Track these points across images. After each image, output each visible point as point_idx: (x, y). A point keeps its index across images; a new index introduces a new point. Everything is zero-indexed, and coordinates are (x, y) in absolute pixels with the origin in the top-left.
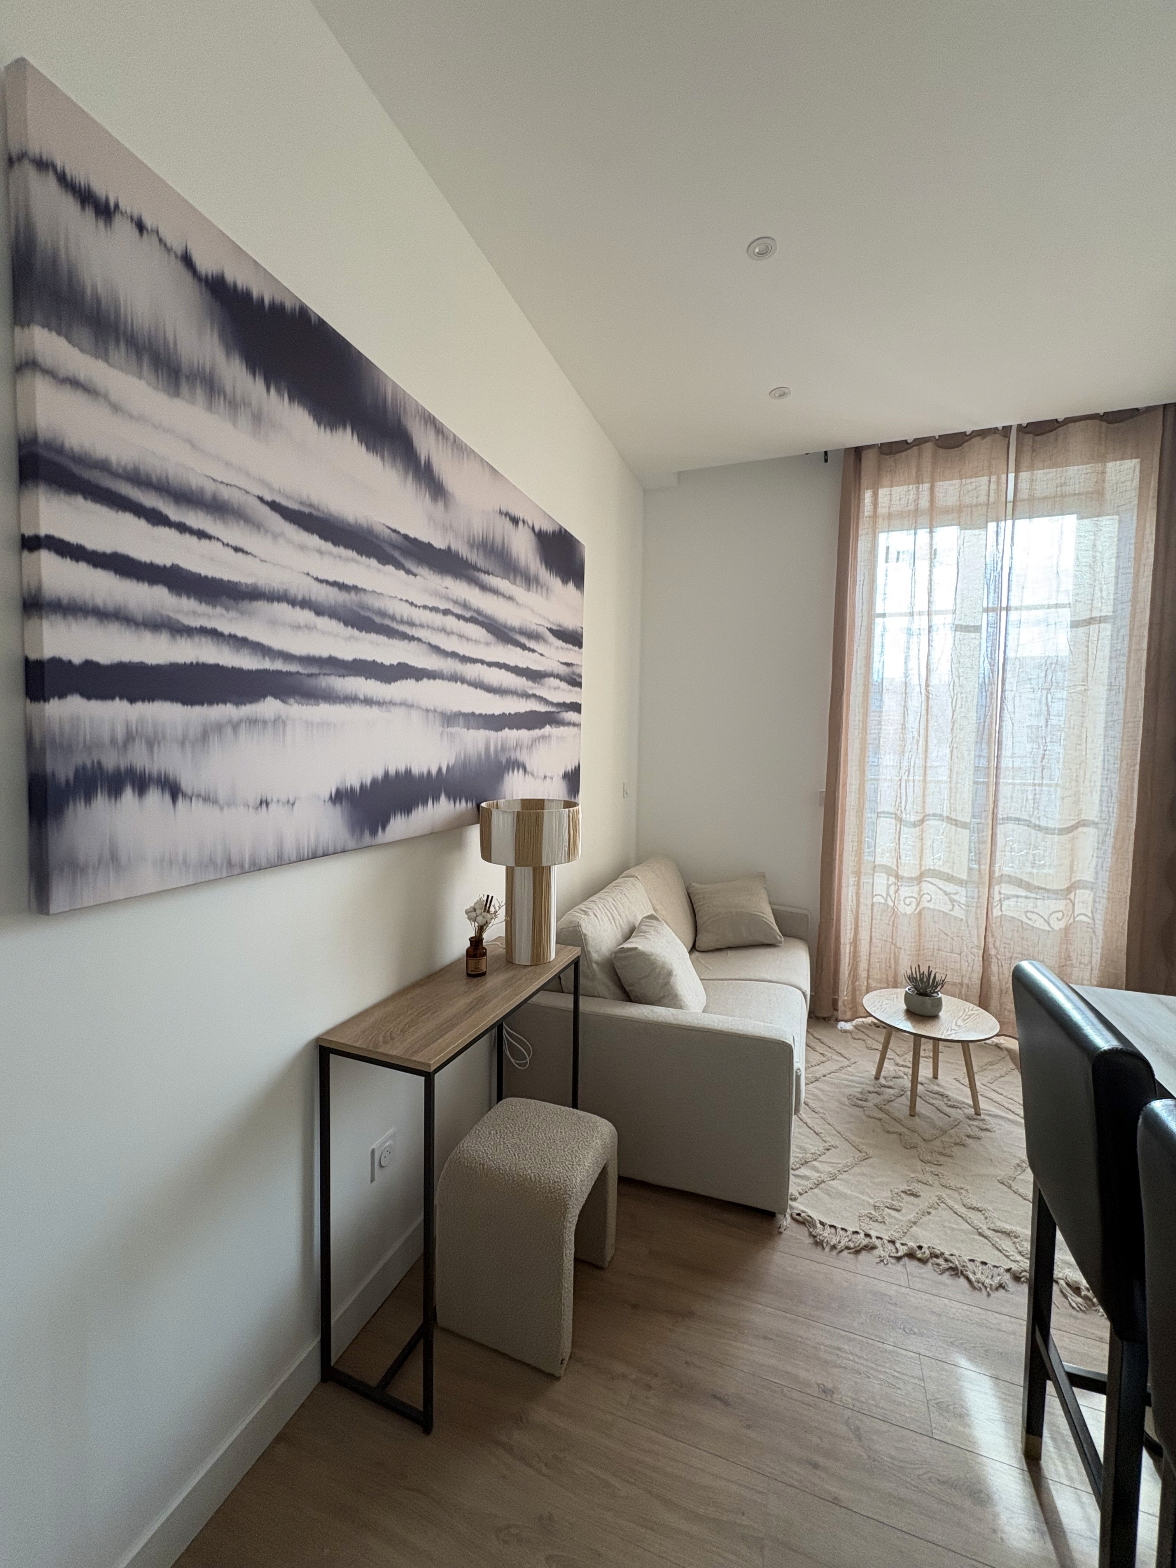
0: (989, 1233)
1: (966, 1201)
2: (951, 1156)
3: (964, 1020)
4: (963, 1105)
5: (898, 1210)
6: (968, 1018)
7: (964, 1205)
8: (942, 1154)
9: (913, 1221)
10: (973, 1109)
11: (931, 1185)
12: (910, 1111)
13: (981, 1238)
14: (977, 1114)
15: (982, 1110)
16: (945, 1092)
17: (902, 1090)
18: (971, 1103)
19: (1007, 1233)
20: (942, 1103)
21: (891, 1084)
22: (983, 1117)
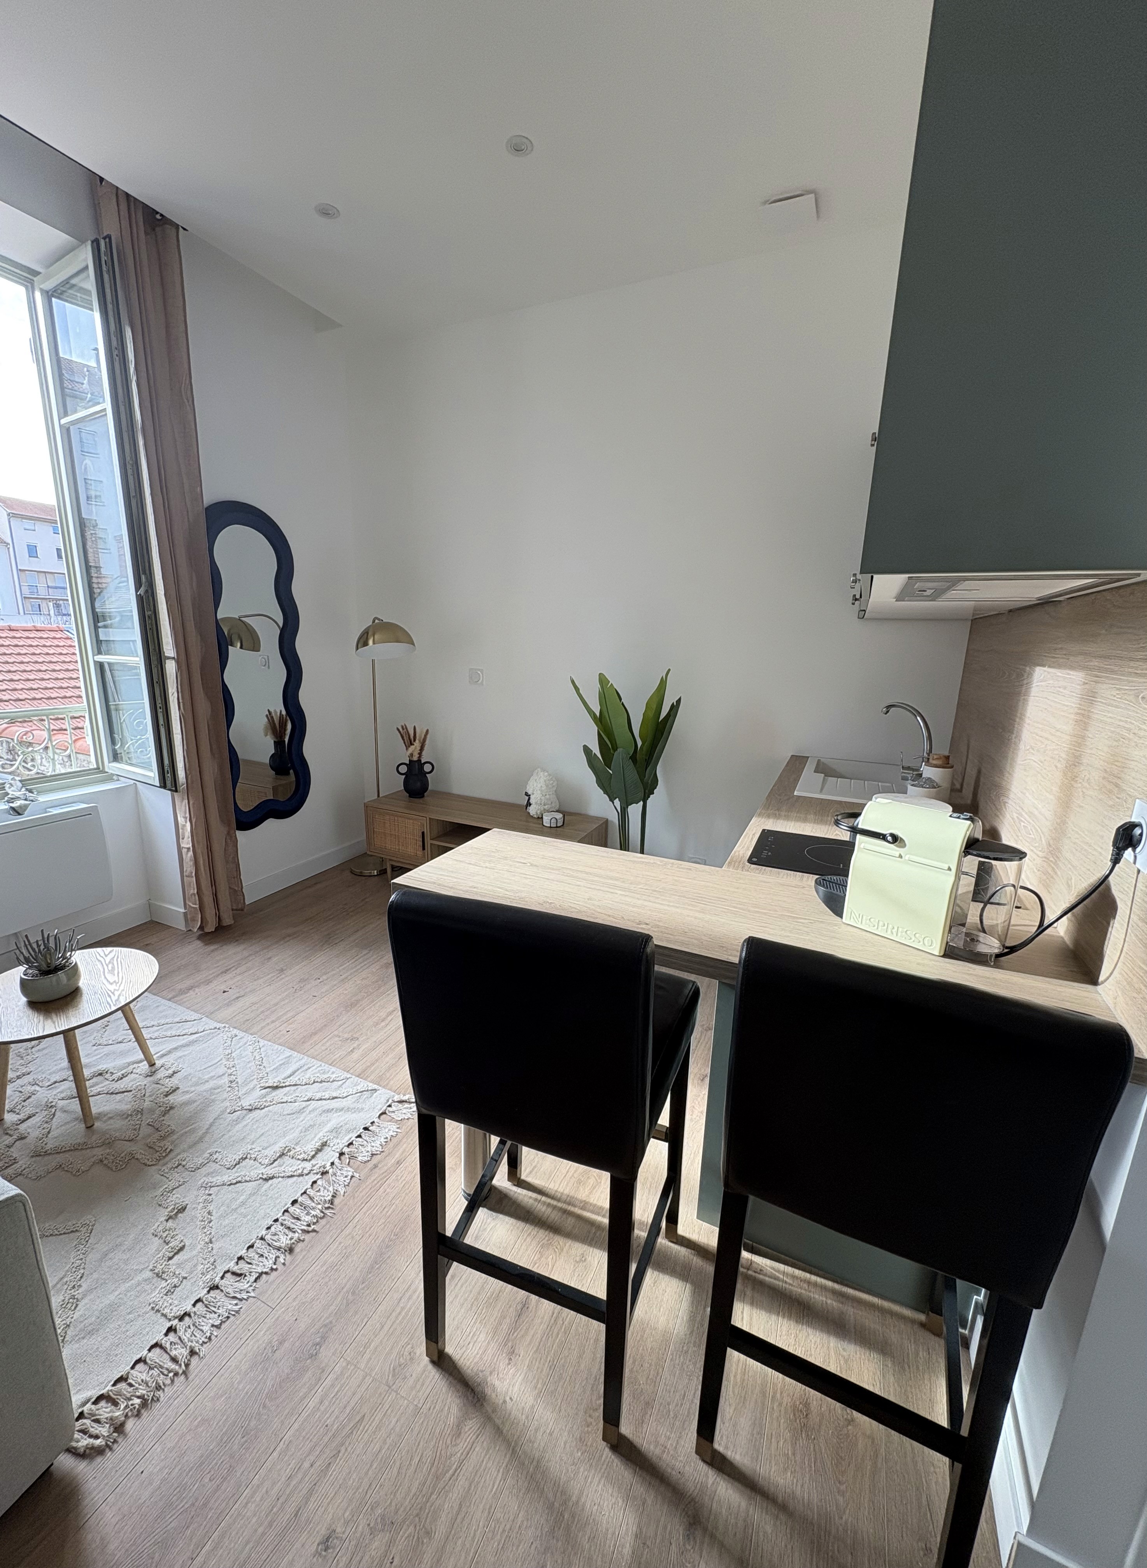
0: (270, 1171)
1: (228, 1162)
2: (173, 1132)
3: (112, 972)
4: (132, 1067)
5: (182, 1249)
6: (113, 968)
7: (229, 1169)
8: (163, 1138)
9: (207, 1240)
10: (145, 1062)
11: (184, 1182)
12: (85, 1122)
13: (270, 1182)
14: (152, 1065)
15: (155, 1057)
16: (100, 1067)
17: (49, 1106)
18: (142, 1056)
19: (282, 1155)
20: (108, 1082)
21: (28, 1111)
22: (158, 1063)
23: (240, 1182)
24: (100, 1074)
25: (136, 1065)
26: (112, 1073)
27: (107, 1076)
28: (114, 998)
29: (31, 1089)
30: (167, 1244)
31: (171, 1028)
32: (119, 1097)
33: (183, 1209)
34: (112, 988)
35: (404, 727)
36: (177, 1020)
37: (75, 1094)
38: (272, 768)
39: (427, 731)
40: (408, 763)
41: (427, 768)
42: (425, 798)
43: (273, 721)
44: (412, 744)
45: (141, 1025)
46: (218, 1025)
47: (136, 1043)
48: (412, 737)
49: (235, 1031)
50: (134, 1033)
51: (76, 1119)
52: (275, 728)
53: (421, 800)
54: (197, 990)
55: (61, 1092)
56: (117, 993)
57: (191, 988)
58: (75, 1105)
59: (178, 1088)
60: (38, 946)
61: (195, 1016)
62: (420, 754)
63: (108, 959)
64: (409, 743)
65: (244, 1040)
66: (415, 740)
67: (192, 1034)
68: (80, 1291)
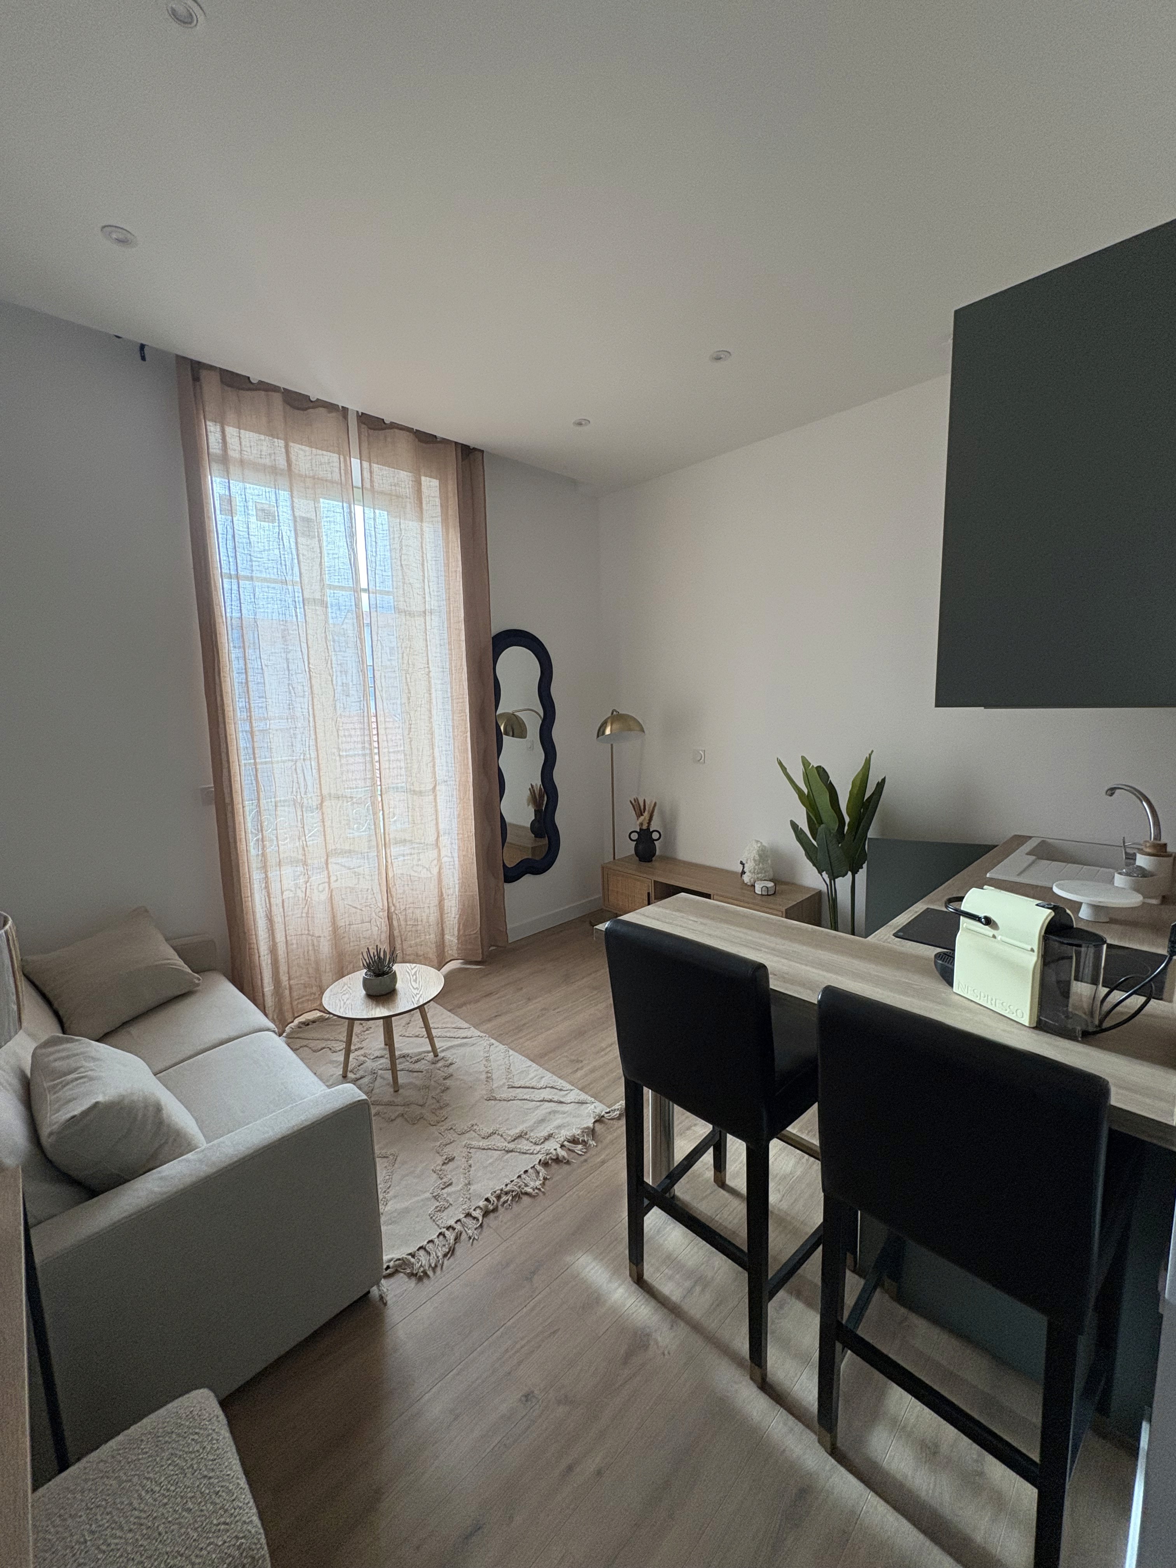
0: (511, 1146)
1: (483, 1133)
2: (447, 1105)
3: (415, 981)
4: (423, 1055)
5: (451, 1184)
6: (416, 978)
7: (484, 1138)
8: (441, 1108)
9: (467, 1182)
10: (432, 1054)
11: (454, 1141)
12: (394, 1088)
13: (510, 1154)
14: (436, 1055)
15: (438, 1050)
16: (403, 1052)
17: (373, 1072)
18: (430, 1049)
19: (520, 1136)
20: (408, 1063)
21: (361, 1073)
22: (441, 1055)
23: (490, 1149)
24: (404, 1057)
25: (426, 1054)
26: (411, 1057)
27: (408, 1059)
28: (416, 999)
29: (362, 1058)
30: (442, 1179)
31: (449, 1031)
32: (415, 1074)
33: (452, 1159)
34: (415, 992)
35: (636, 800)
36: (454, 1026)
37: (389, 1066)
38: (533, 832)
39: (655, 804)
40: (638, 830)
41: (655, 836)
42: (653, 863)
43: (534, 791)
44: (642, 815)
45: (431, 1026)
46: (482, 1034)
47: (427, 1039)
48: (642, 807)
49: (493, 1041)
50: (427, 1031)
51: (388, 1084)
52: (535, 799)
53: (649, 864)
54: (468, 1006)
55: (380, 1064)
56: (418, 996)
57: (464, 1004)
58: (388, 1075)
59: (452, 1075)
60: (374, 957)
61: (467, 1025)
62: (649, 823)
63: (413, 972)
64: (640, 813)
65: (498, 1049)
66: (644, 812)
67: (463, 1038)
68: (389, 1195)
